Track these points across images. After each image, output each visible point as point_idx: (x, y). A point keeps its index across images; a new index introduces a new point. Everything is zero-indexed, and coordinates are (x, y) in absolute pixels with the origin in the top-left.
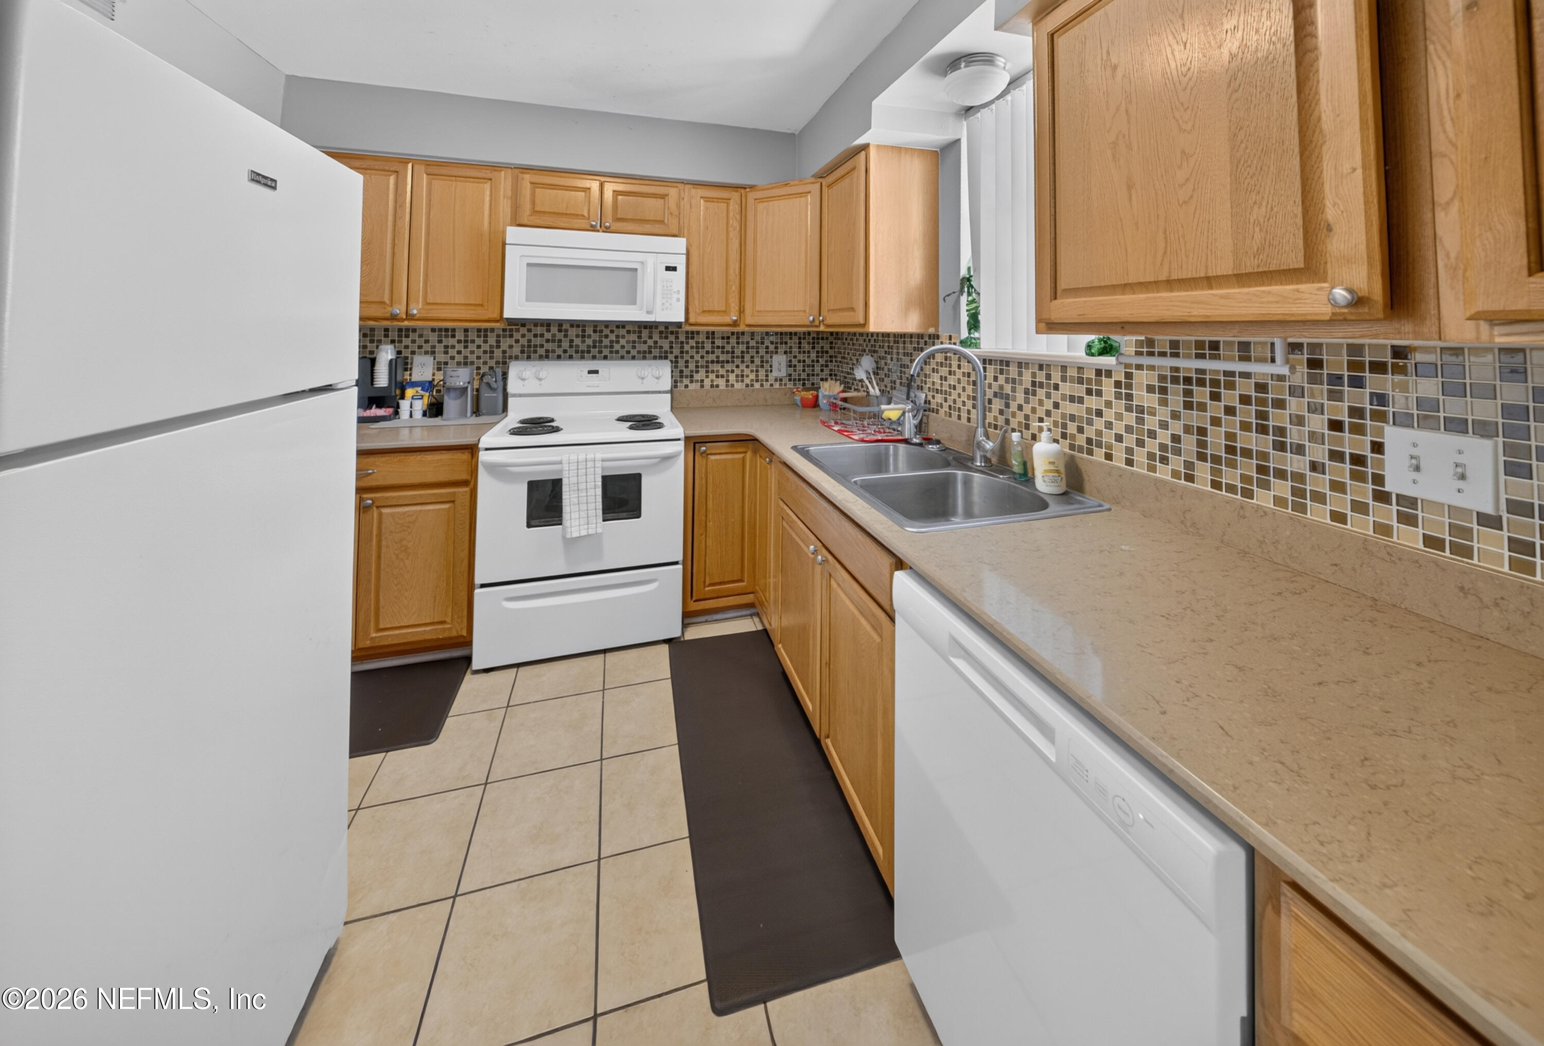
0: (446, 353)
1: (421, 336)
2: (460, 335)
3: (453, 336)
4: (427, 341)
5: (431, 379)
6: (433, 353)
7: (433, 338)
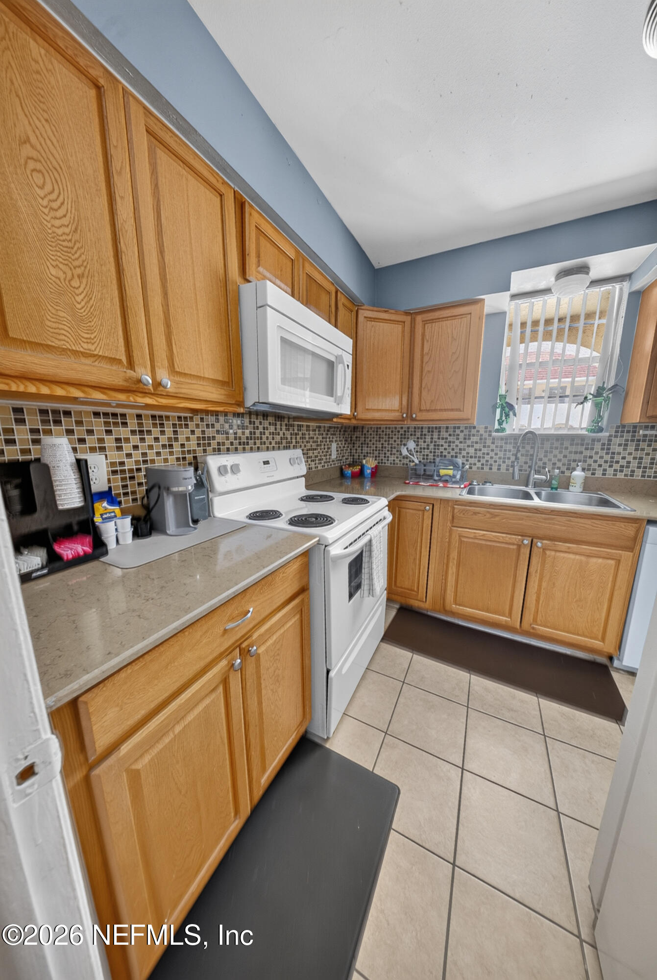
0: (119, 448)
1: (79, 423)
2: (133, 424)
3: (125, 424)
4: (90, 432)
5: (106, 489)
6: (102, 449)
7: (98, 425)
